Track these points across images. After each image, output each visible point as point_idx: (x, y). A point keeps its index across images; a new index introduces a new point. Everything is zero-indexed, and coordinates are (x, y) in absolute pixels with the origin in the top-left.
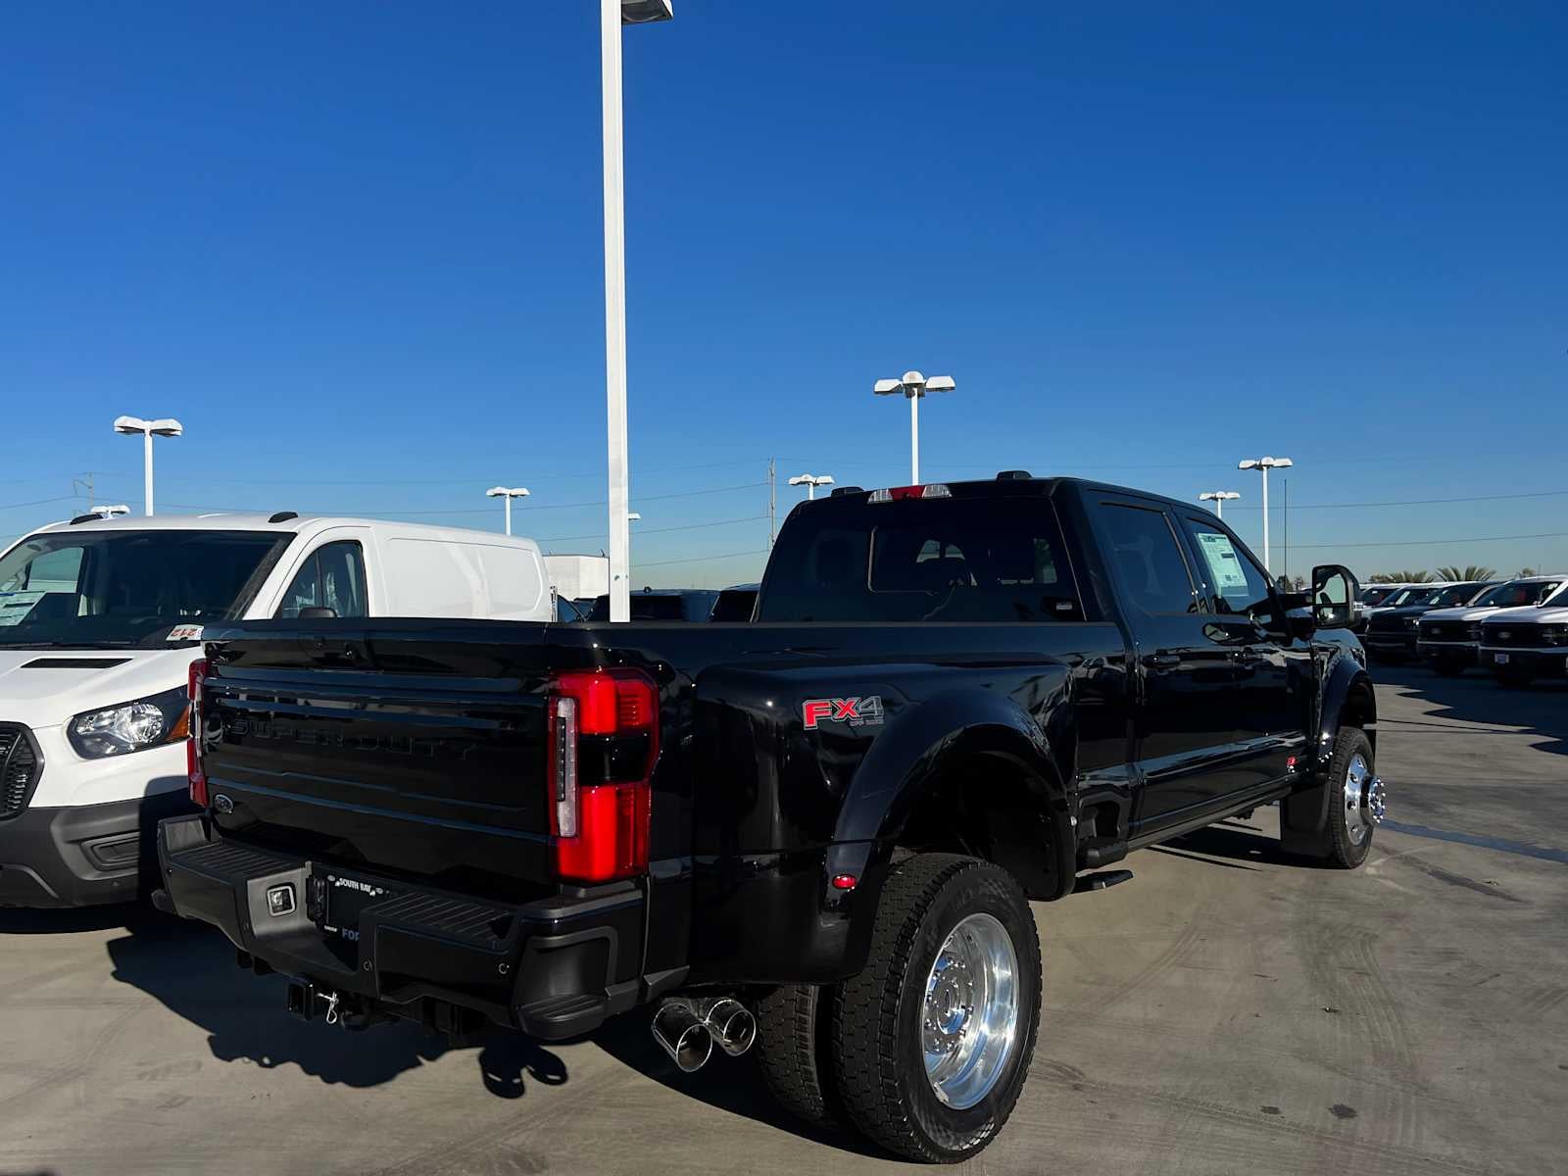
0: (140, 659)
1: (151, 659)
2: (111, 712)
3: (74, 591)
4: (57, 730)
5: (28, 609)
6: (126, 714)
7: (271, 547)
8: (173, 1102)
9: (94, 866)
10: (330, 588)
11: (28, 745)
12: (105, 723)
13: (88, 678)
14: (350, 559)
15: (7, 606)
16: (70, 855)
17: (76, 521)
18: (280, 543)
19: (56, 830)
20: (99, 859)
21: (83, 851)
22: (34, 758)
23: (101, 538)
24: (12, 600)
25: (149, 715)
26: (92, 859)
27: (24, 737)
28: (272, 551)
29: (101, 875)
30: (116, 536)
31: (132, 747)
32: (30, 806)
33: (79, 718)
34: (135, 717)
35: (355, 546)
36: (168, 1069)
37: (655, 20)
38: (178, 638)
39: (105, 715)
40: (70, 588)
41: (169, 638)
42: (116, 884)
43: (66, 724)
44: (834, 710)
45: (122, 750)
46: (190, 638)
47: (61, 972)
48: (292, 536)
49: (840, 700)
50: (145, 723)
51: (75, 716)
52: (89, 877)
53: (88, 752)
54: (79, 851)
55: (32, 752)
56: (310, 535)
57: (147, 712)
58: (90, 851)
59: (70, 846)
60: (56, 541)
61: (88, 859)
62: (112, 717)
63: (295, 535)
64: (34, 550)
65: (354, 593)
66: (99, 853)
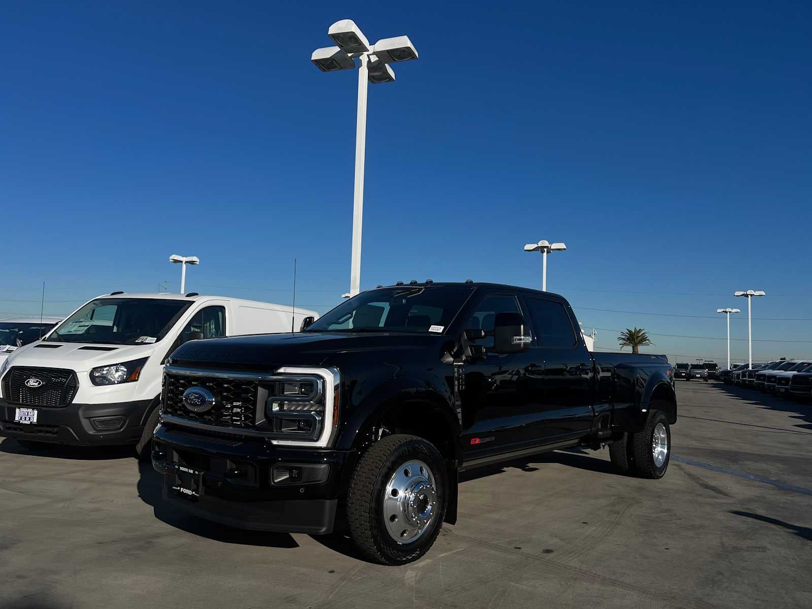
0: (122, 348)
1: (126, 348)
2: (107, 368)
3: (112, 325)
4: (86, 373)
5: (87, 328)
6: (113, 369)
7: (183, 307)
9: (94, 428)
10: (213, 326)
11: (74, 379)
12: (105, 372)
13: (101, 354)
14: (220, 314)
15: (80, 326)
16: (85, 423)
17: (113, 294)
18: (188, 305)
19: (80, 413)
20: (96, 425)
22: (76, 384)
23: (120, 301)
24: (82, 324)
25: (122, 370)
26: (93, 425)
27: (73, 376)
29: (95, 433)
30: (127, 300)
31: (116, 382)
32: (73, 403)
33: (95, 369)
34: (117, 371)
35: (222, 309)
36: (101, 501)
37: (386, 82)
38: (140, 341)
39: (105, 369)
40: (110, 324)
41: (136, 341)
42: (102, 437)
43: (89, 372)
45: (111, 383)
46: (144, 342)
48: (193, 302)
50: (120, 373)
51: (94, 368)
52: (91, 433)
53: (96, 382)
54: (89, 422)
55: (75, 382)
56: (200, 303)
57: (122, 369)
58: (92, 422)
59: (86, 420)
60: (104, 302)
62: (108, 370)
63: (195, 302)
64: (94, 305)
65: (221, 328)
66: (97, 423)
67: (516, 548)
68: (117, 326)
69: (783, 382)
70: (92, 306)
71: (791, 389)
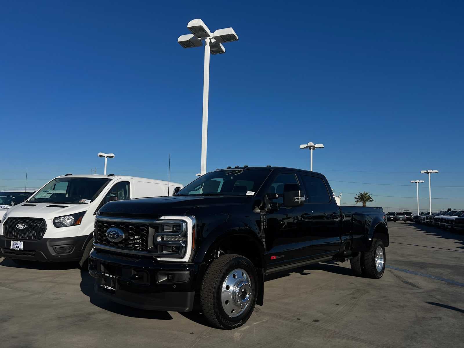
0: (71, 206)
1: (74, 206)
4: (51, 220)
5: (51, 195)
6: (66, 218)
7: (106, 182)
9: (55, 252)
10: (123, 193)
11: (44, 224)
12: (61, 220)
13: (59, 210)
14: (127, 186)
15: (47, 194)
16: (50, 249)
17: (66, 175)
18: (108, 181)
19: (48, 243)
20: (57, 250)
21: (53, 248)
22: (45, 227)
23: (70, 179)
24: (48, 192)
25: (71, 219)
26: (55, 250)
27: (43, 222)
29: (56, 254)
30: (74, 178)
31: (68, 226)
32: (43, 237)
33: (56, 218)
34: (68, 219)
35: (128, 183)
37: (221, 53)
38: (81, 202)
39: (62, 218)
40: (64, 192)
41: (79, 202)
42: (60, 257)
43: (53, 219)
45: (65, 226)
46: (84, 202)
50: (70, 220)
52: (54, 255)
53: (57, 226)
54: (52, 248)
56: (116, 180)
57: (71, 218)
60: (61, 180)
61: (54, 251)
62: (63, 218)
63: (112, 179)
64: (56, 182)
65: (127, 194)
66: (57, 249)
67: (297, 319)
68: (68, 194)
69: (450, 222)
70: (54, 182)
71: (454, 226)
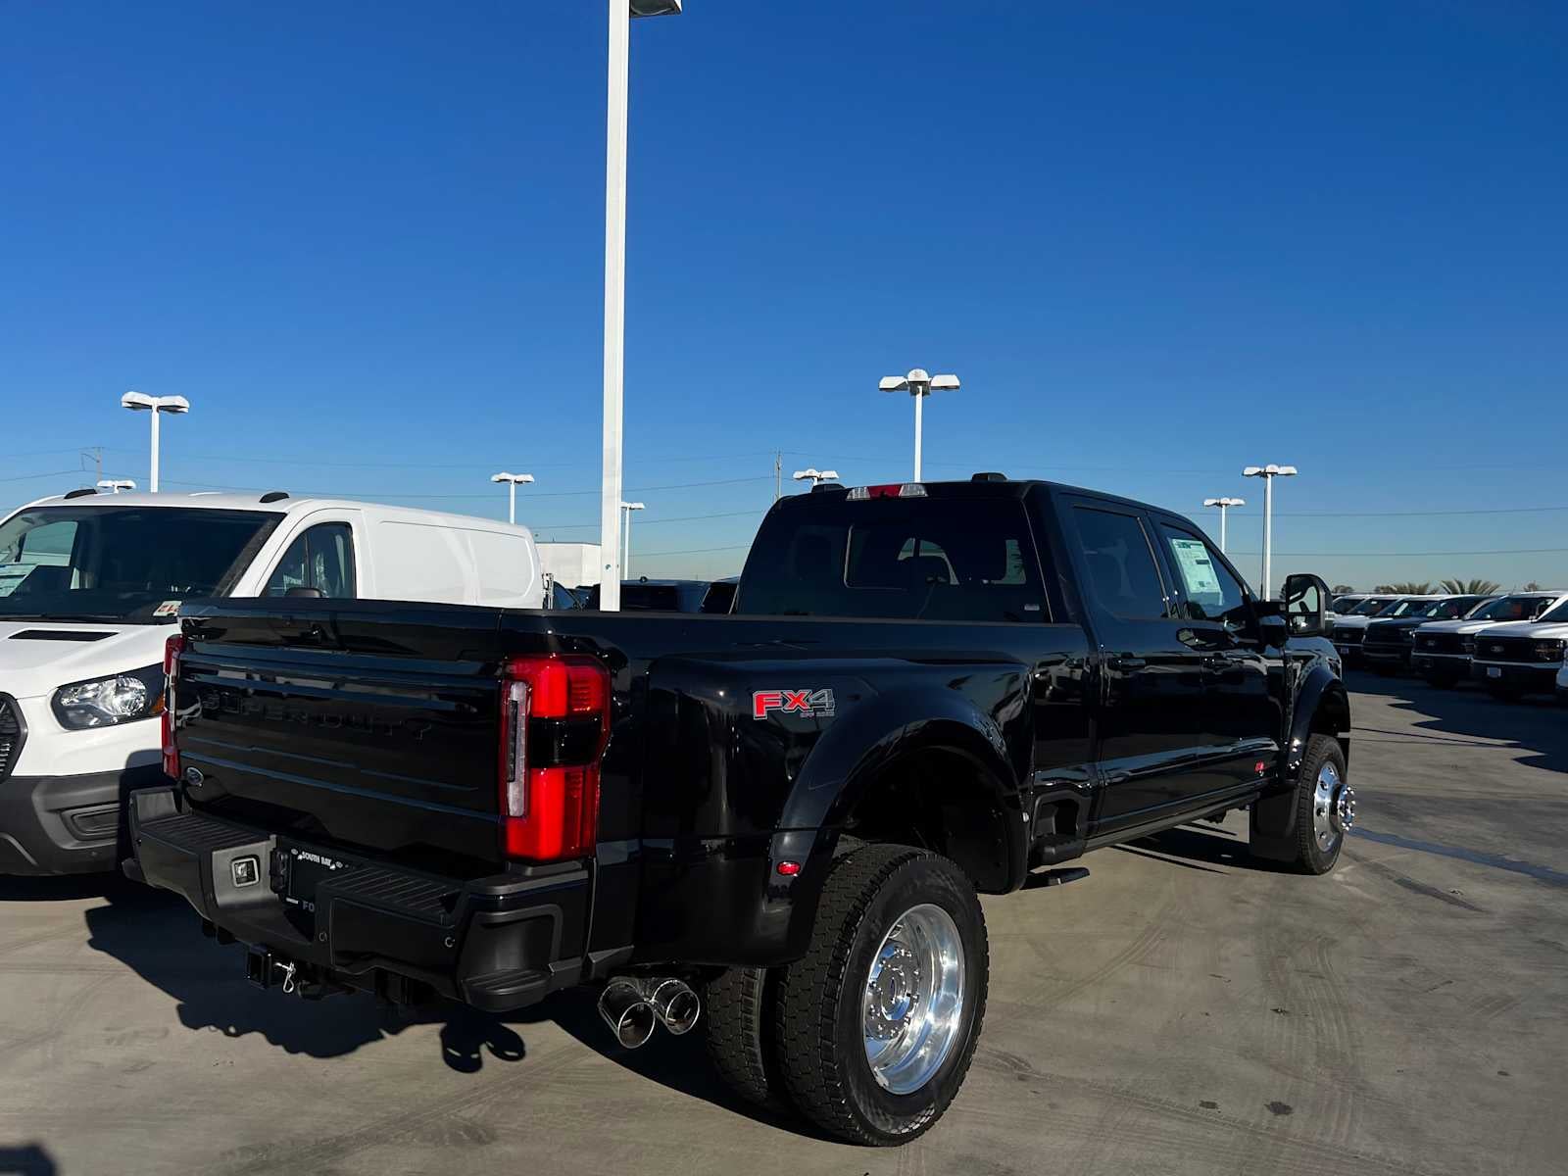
0: (126, 634)
1: (132, 635)
2: (95, 685)
3: (67, 565)
4: (41, 700)
5: (20, 580)
6: (110, 686)
7: (261, 526)
8: (138, 1067)
9: (74, 836)
10: (320, 569)
11: (13, 715)
12: (89, 695)
13: (73, 651)
14: (340, 541)
16: (50, 823)
17: (70, 496)
18: (269, 523)
19: (37, 799)
20: (77, 827)
21: (63, 819)
22: (18, 728)
23: (93, 512)
25: (132, 689)
26: (72, 828)
27: (9, 707)
28: (262, 530)
29: (78, 845)
31: (116, 720)
32: (16, 773)
33: (63, 689)
34: (119, 690)
35: (345, 528)
37: (663, 13)
38: (165, 614)
39: (90, 687)
40: (63, 561)
41: (156, 614)
42: (93, 854)
43: (51, 695)
44: (785, 701)
45: (105, 722)
46: (171, 614)
47: (37, 939)
48: (282, 516)
49: (791, 692)
50: (128, 696)
51: (60, 687)
52: (68, 846)
53: (71, 723)
54: (59, 819)
55: (17, 723)
56: (300, 516)
57: (131, 685)
58: (69, 821)
59: (47, 814)
60: (50, 515)
61: (66, 824)
62: (97, 689)
63: (284, 515)
64: (27, 524)
66: (80, 823)
67: (1203, 1105)
68: (79, 569)
70: (20, 524)
